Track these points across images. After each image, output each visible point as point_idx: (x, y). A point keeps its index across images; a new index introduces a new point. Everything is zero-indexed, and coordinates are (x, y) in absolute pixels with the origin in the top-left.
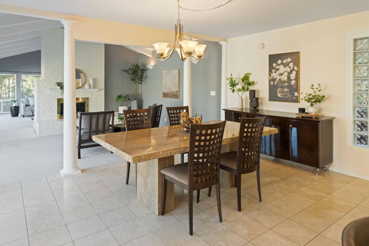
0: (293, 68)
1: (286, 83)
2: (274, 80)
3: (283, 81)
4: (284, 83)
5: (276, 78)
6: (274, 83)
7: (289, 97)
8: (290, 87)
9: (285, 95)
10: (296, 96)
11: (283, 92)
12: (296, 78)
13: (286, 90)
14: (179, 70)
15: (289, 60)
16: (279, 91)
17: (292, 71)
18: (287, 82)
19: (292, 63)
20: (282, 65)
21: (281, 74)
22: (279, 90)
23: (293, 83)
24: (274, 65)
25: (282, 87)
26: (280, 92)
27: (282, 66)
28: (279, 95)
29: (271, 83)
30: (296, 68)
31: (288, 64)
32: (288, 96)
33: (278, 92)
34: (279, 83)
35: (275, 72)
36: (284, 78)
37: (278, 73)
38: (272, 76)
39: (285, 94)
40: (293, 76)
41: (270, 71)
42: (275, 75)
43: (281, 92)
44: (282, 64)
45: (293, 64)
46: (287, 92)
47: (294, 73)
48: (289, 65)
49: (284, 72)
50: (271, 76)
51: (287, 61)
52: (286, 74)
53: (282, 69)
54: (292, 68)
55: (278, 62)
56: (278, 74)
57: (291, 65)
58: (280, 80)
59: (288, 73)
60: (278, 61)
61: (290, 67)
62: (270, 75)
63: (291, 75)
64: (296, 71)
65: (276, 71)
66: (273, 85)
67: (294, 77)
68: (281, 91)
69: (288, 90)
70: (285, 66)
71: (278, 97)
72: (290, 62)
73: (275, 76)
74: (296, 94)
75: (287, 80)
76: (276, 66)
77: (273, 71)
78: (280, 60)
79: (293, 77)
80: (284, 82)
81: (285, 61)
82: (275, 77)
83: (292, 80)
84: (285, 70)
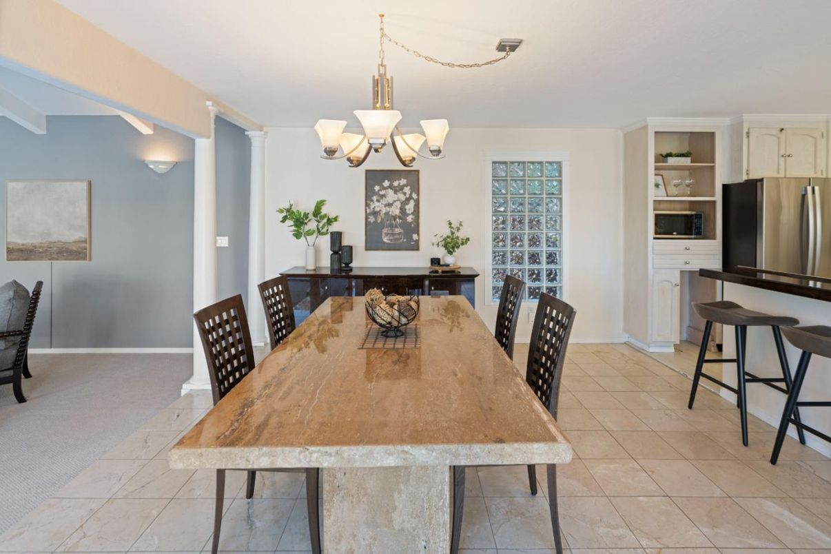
0: (410, 195)
1: (398, 220)
2: (375, 213)
3: (392, 216)
4: (395, 220)
5: (380, 210)
6: (376, 219)
7: (403, 242)
8: (405, 225)
9: (397, 239)
10: (414, 239)
11: (393, 234)
12: (414, 211)
13: (397, 230)
14: (90, 184)
15: (403, 182)
16: (385, 233)
17: (408, 200)
18: (400, 218)
19: (409, 187)
20: (391, 189)
21: (390, 205)
22: (385, 230)
23: (410, 219)
24: (377, 188)
25: (391, 226)
26: (387, 234)
27: (390, 192)
28: (385, 240)
29: (369, 220)
30: (414, 196)
31: (402, 189)
32: (401, 240)
33: (383, 235)
34: (386, 219)
35: (378, 201)
36: (395, 210)
37: (384, 201)
38: (372, 207)
39: (397, 236)
40: (410, 207)
41: (368, 199)
42: (377, 205)
43: (388, 234)
44: (391, 187)
45: (411, 189)
46: (399, 234)
47: (412, 203)
48: (404, 191)
49: (395, 201)
50: (369, 208)
51: (399, 183)
52: (398, 204)
53: (391, 196)
54: (408, 196)
55: (383, 184)
56: (384, 203)
57: (407, 190)
58: (387, 214)
59: (402, 203)
60: (384, 182)
61: (405, 194)
62: (367, 205)
63: (407, 207)
64: (415, 201)
65: (379, 198)
66: (374, 222)
67: (412, 210)
68: (390, 232)
69: (402, 231)
70: (396, 192)
71: (384, 243)
72: (406, 185)
73: (378, 207)
74: (415, 237)
75: (400, 215)
76: (379, 190)
77: (375, 198)
78: (386, 181)
79: (409, 209)
80: (395, 218)
81: (396, 184)
82: (377, 209)
83: (408, 215)
84: (396, 198)
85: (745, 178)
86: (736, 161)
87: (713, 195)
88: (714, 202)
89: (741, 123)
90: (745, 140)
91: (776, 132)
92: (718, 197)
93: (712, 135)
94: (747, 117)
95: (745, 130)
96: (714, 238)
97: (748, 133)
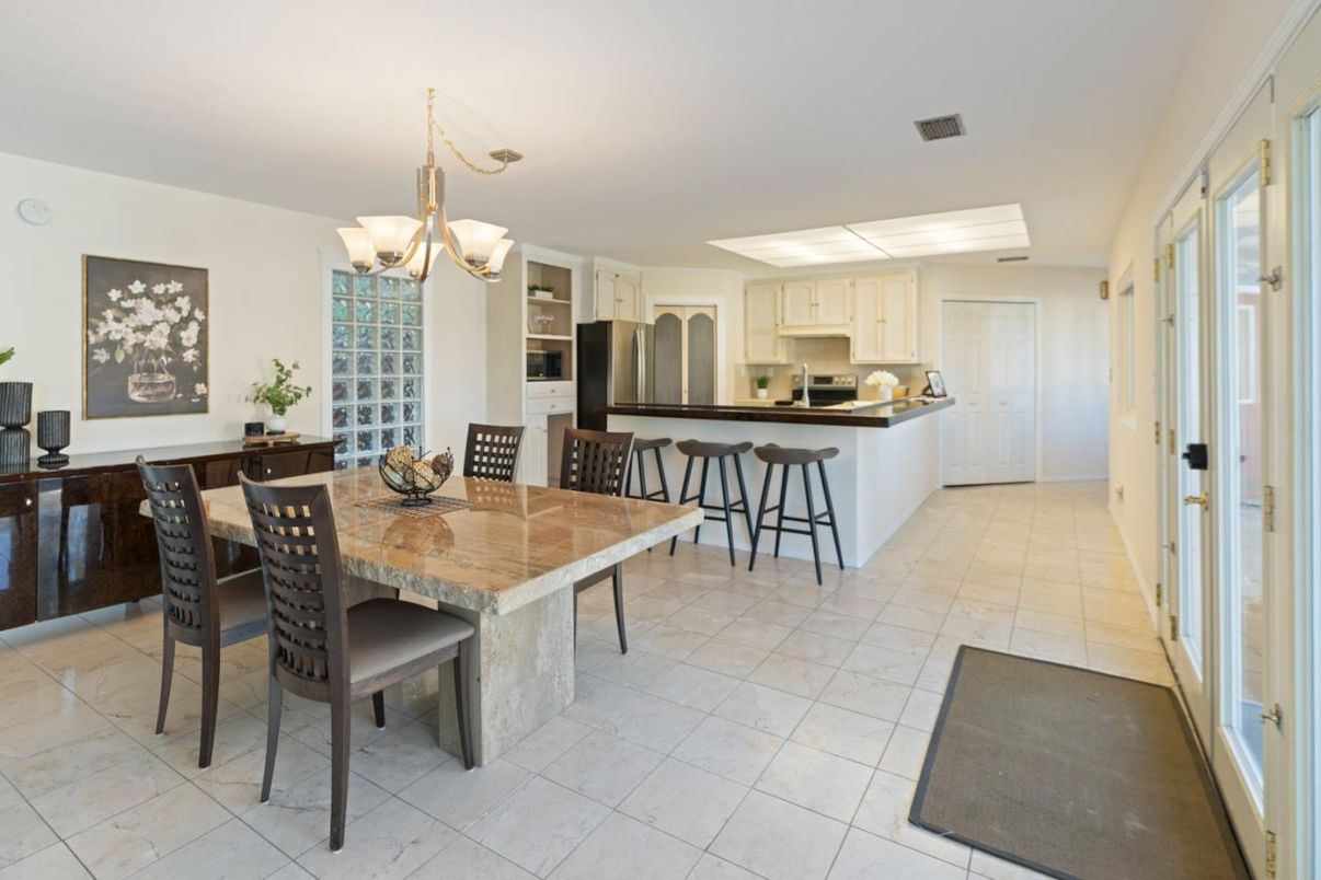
0: (191, 312)
1: (163, 358)
2: (111, 345)
3: (151, 351)
4: (157, 358)
5: (123, 339)
6: (113, 356)
7: (176, 398)
8: (178, 368)
9: (163, 394)
10: (199, 393)
11: (153, 385)
12: (199, 341)
13: (163, 378)
15: (175, 287)
16: (135, 384)
17: (185, 322)
18: (168, 354)
19: (187, 299)
20: (148, 298)
21: (146, 329)
22: (134, 378)
23: (189, 356)
24: (115, 295)
25: (149, 370)
26: (138, 386)
27: (147, 304)
28: (136, 396)
29: (95, 358)
30: (199, 314)
31: (173, 300)
32: (171, 397)
33: (131, 387)
34: (136, 356)
35: (118, 320)
36: (159, 339)
37: (132, 321)
38: (102, 331)
39: (161, 389)
40: (190, 335)
41: (92, 315)
42: (111, 327)
43: (142, 384)
44: (148, 294)
45: (190, 301)
46: (167, 384)
47: (194, 328)
48: (177, 304)
49: (157, 323)
50: (96, 333)
51: (167, 290)
52: (165, 329)
53: (147, 311)
54: (185, 314)
55: (130, 287)
56: (133, 325)
57: (184, 303)
58: (138, 346)
59: (172, 327)
60: (132, 283)
61: (179, 310)
62: (89, 327)
63: (183, 334)
64: (200, 324)
65: (119, 315)
66: (107, 361)
67: (194, 341)
68: (146, 381)
69: (173, 379)
70: (159, 305)
71: (133, 402)
72: (182, 294)
73: (117, 331)
74: (200, 388)
75: (169, 348)
76: (120, 300)
77: (109, 314)
78: (137, 283)
79: (189, 339)
80: (157, 353)
81: (159, 289)
82: (116, 337)
83: (186, 349)
84: (159, 315)
85: (595, 319)
86: (588, 302)
87: (569, 334)
88: (570, 342)
89: (592, 265)
90: (595, 281)
91: (613, 277)
92: (573, 338)
93: (568, 272)
94: (598, 260)
95: (595, 272)
96: (570, 379)
97: (597, 275)
